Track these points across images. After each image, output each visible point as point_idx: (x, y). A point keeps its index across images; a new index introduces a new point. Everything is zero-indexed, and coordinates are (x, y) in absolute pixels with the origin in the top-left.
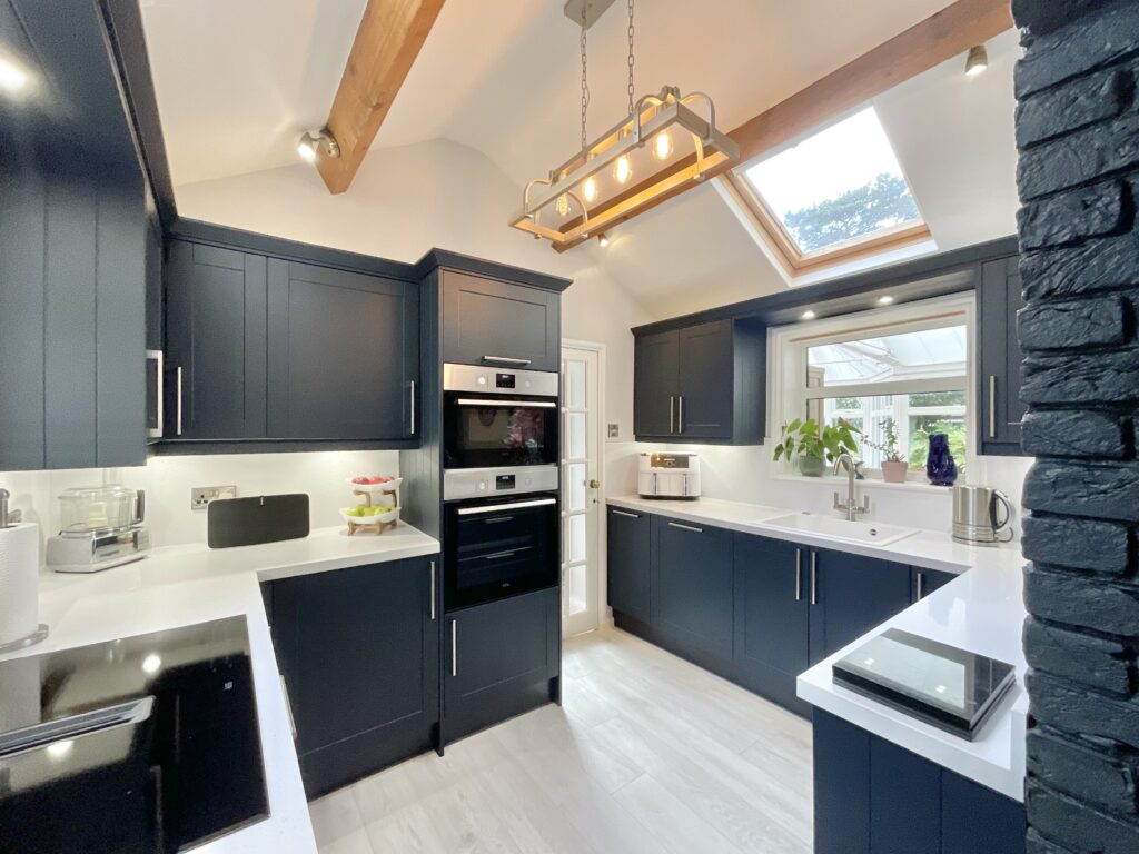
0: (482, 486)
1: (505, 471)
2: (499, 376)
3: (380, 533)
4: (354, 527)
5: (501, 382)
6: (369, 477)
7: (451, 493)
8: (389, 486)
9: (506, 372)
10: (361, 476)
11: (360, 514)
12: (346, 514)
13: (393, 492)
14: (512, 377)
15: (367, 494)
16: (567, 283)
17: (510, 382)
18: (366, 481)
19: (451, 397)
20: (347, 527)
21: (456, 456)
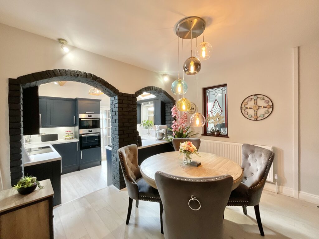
0: (86, 132)
1: (90, 129)
2: (89, 115)
3: (70, 139)
4: (66, 139)
5: (89, 116)
6: (68, 131)
7: (81, 133)
8: (71, 132)
9: (90, 115)
10: (67, 131)
11: (67, 136)
12: (64, 137)
13: (73, 133)
14: (91, 115)
15: (68, 134)
16: (101, 100)
17: (91, 116)
18: (67, 132)
19: (80, 119)
20: (64, 139)
21: (81, 128)
